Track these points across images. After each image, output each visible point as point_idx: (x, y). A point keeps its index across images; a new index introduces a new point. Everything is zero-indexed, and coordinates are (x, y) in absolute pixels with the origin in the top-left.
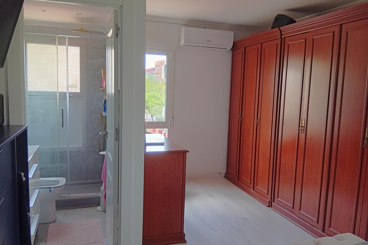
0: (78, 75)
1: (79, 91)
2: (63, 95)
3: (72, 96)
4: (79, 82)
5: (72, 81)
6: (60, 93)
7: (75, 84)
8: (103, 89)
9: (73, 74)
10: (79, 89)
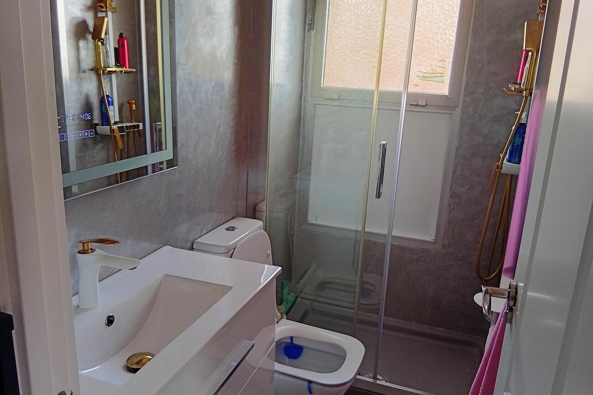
0: (448, 46)
1: (446, 92)
2: (390, 101)
3: (426, 105)
4: (450, 65)
5: (433, 63)
6: (383, 95)
7: (439, 70)
8: (517, 87)
9: (438, 41)
10: (447, 87)
